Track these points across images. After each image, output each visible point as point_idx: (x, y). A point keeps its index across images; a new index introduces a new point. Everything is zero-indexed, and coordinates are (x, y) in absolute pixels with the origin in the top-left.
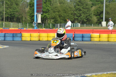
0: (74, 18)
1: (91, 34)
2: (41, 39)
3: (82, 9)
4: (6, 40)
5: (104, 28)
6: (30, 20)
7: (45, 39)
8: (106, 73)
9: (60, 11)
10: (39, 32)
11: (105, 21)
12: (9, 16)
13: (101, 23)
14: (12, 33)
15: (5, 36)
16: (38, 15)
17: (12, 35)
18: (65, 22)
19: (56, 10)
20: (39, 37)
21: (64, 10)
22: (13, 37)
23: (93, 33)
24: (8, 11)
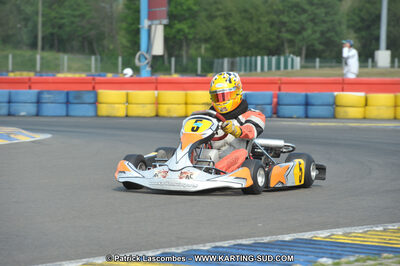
0: (278, 37)
1: (336, 93)
2: (163, 110)
3: (307, 7)
4: (45, 114)
5: (383, 74)
6: (128, 44)
7: (178, 111)
8: (381, 228)
9: (230, 14)
10: (156, 85)
11: (388, 48)
12: (56, 30)
13: (372, 56)
14: (66, 91)
15: (38, 102)
16: (153, 27)
17: (62, 98)
18: (249, 53)
19: (218, 10)
20: (157, 103)
21: (246, 11)
22: (68, 103)
23: (343, 90)
24: (53, 14)
